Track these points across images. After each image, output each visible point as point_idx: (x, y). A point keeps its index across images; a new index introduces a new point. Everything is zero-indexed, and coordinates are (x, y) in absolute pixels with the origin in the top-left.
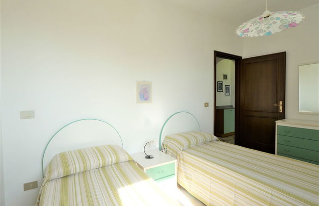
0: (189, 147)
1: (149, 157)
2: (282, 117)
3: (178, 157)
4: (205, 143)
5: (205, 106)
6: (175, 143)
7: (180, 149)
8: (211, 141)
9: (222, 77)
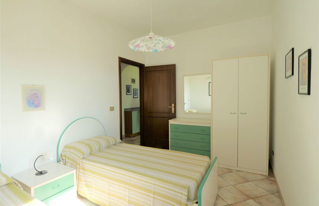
0: (91, 154)
1: (41, 173)
2: (174, 116)
3: (78, 167)
4: (108, 147)
5: (111, 110)
6: (74, 152)
7: (80, 157)
8: (115, 145)
9: (131, 81)
